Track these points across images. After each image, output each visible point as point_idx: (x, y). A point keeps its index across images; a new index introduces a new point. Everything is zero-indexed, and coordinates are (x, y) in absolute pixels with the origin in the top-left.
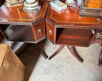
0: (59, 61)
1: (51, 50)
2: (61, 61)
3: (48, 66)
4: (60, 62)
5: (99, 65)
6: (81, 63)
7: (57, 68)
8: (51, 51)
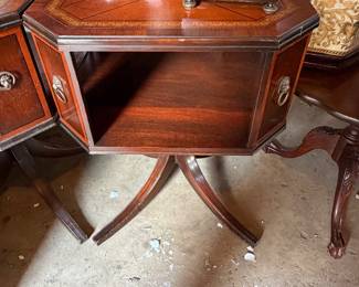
0: (147, 245)
1: (113, 195)
2: (155, 244)
3: (91, 272)
4: (153, 250)
5: (331, 251)
6: (250, 248)
7: (134, 283)
8: (113, 200)
